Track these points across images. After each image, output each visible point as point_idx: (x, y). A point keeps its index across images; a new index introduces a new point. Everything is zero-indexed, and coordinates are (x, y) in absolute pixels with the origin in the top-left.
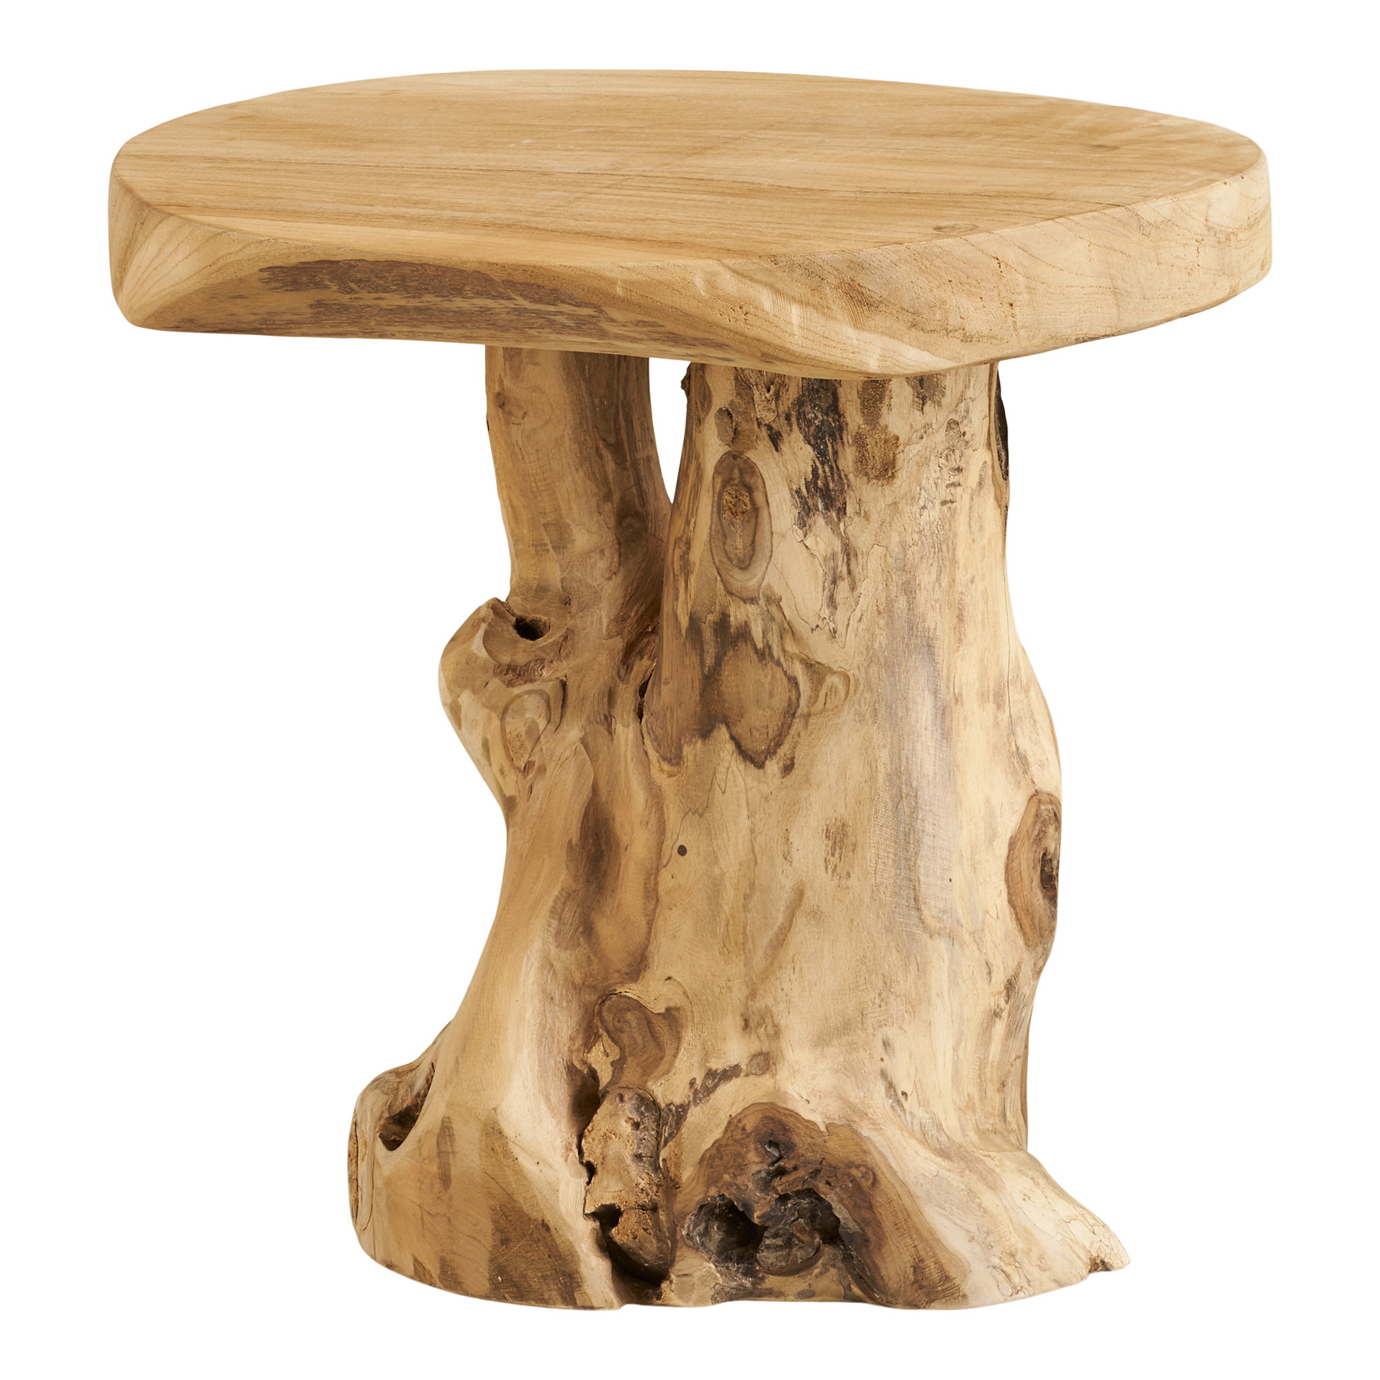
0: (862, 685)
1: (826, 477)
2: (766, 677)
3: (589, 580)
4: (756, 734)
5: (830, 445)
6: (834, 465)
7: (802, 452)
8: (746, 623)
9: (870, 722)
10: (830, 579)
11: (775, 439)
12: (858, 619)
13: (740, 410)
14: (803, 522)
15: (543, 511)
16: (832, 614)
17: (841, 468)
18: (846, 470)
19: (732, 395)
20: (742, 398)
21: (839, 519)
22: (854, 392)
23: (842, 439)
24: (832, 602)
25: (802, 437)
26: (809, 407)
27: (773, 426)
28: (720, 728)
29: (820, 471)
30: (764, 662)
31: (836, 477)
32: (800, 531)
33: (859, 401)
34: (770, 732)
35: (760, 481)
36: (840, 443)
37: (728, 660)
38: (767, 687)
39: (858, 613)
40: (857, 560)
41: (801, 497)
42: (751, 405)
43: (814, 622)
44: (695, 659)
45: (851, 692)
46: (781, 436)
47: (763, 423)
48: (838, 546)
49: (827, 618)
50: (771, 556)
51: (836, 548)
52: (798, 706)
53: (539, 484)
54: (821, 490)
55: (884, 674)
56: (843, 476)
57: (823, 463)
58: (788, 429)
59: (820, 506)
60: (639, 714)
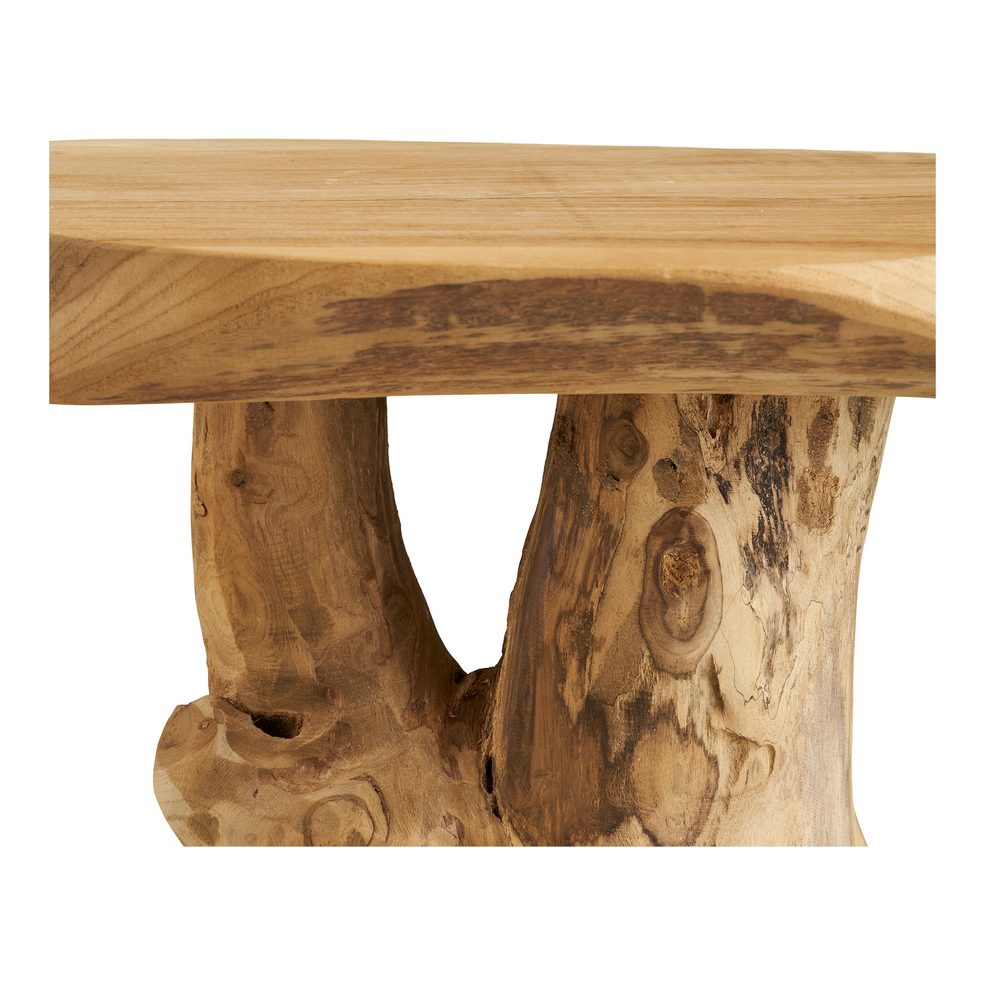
0: (788, 759)
1: (770, 529)
2: (685, 759)
3: (355, 667)
4: (672, 824)
5: (775, 493)
6: (778, 515)
7: (750, 502)
8: (671, 701)
9: (796, 798)
10: (770, 643)
11: (725, 490)
12: (792, 684)
13: (687, 459)
14: (750, 584)
15: (289, 596)
16: (768, 682)
17: (784, 519)
18: (789, 521)
19: (677, 443)
20: (689, 446)
21: (781, 575)
22: (804, 432)
23: (787, 485)
24: (769, 669)
25: (750, 485)
26: (757, 451)
27: (723, 475)
28: (629, 821)
29: (766, 524)
30: (686, 743)
31: (779, 529)
32: (748, 592)
33: (807, 441)
34: (688, 820)
35: (711, 539)
36: (785, 490)
37: (643, 744)
38: (686, 770)
39: (792, 678)
40: (796, 620)
41: (748, 554)
42: (699, 453)
43: (748, 692)
44: (593, 747)
45: (776, 767)
46: (730, 486)
47: (713, 473)
48: (780, 607)
49: (763, 688)
50: (720, 623)
51: (777, 609)
52: (717, 788)
53: (284, 567)
54: (766, 544)
55: (810, 743)
56: (786, 527)
57: (768, 514)
58: (737, 477)
59: (765, 562)
60: (496, 812)
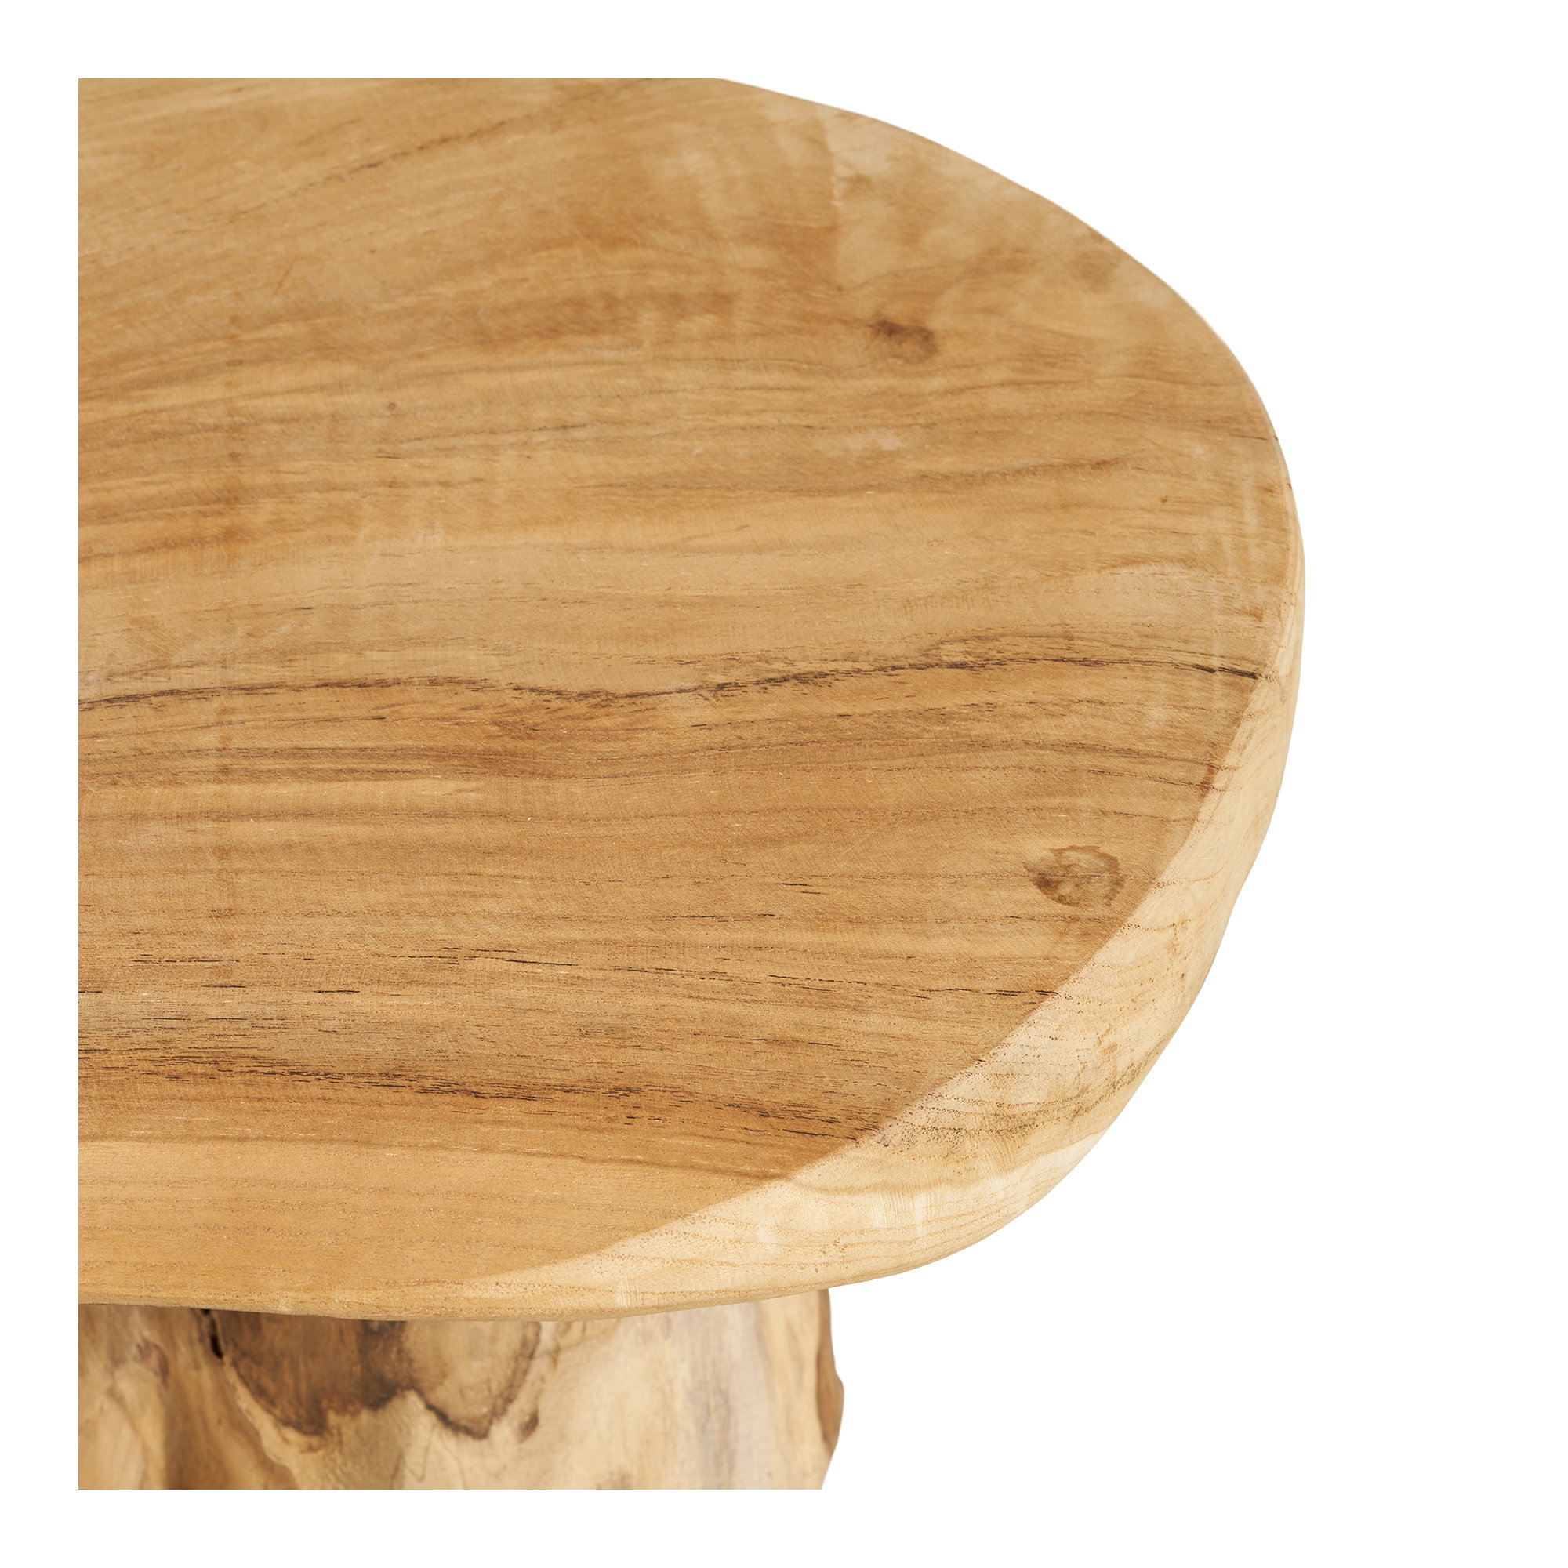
4: (470, 1394)
34: (494, 1386)
52: (538, 1342)
60: (217, 1351)
